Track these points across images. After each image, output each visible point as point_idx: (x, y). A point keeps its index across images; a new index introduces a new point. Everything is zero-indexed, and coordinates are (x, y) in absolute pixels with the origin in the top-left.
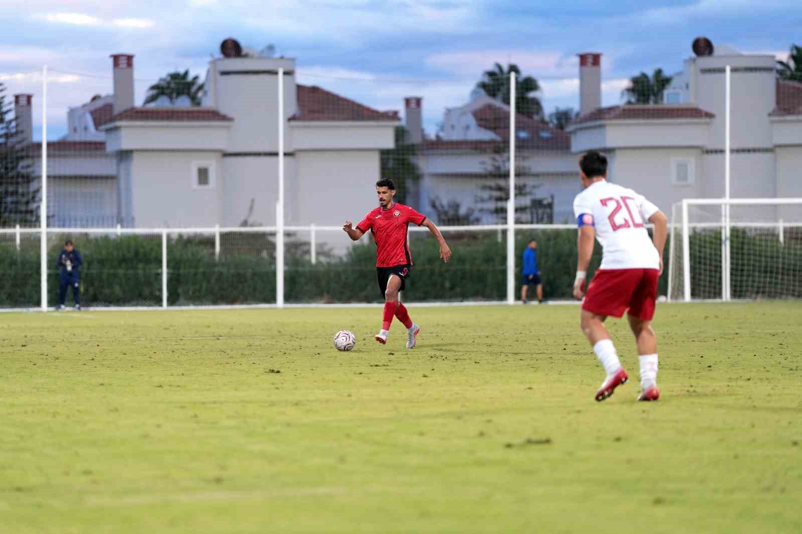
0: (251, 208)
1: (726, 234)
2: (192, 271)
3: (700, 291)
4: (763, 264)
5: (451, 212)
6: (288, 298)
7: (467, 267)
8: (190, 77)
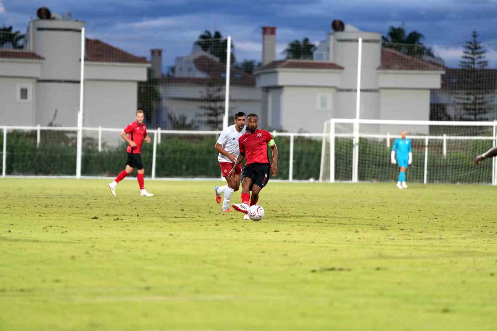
0: (55, 115)
1: (356, 141)
2: (22, 153)
3: (339, 175)
4: (378, 160)
5: (181, 122)
6: (84, 173)
7: (197, 156)
8: (14, 31)
